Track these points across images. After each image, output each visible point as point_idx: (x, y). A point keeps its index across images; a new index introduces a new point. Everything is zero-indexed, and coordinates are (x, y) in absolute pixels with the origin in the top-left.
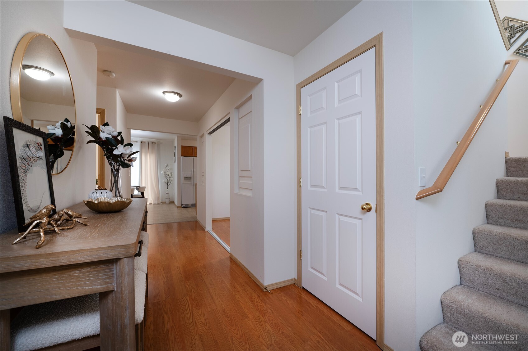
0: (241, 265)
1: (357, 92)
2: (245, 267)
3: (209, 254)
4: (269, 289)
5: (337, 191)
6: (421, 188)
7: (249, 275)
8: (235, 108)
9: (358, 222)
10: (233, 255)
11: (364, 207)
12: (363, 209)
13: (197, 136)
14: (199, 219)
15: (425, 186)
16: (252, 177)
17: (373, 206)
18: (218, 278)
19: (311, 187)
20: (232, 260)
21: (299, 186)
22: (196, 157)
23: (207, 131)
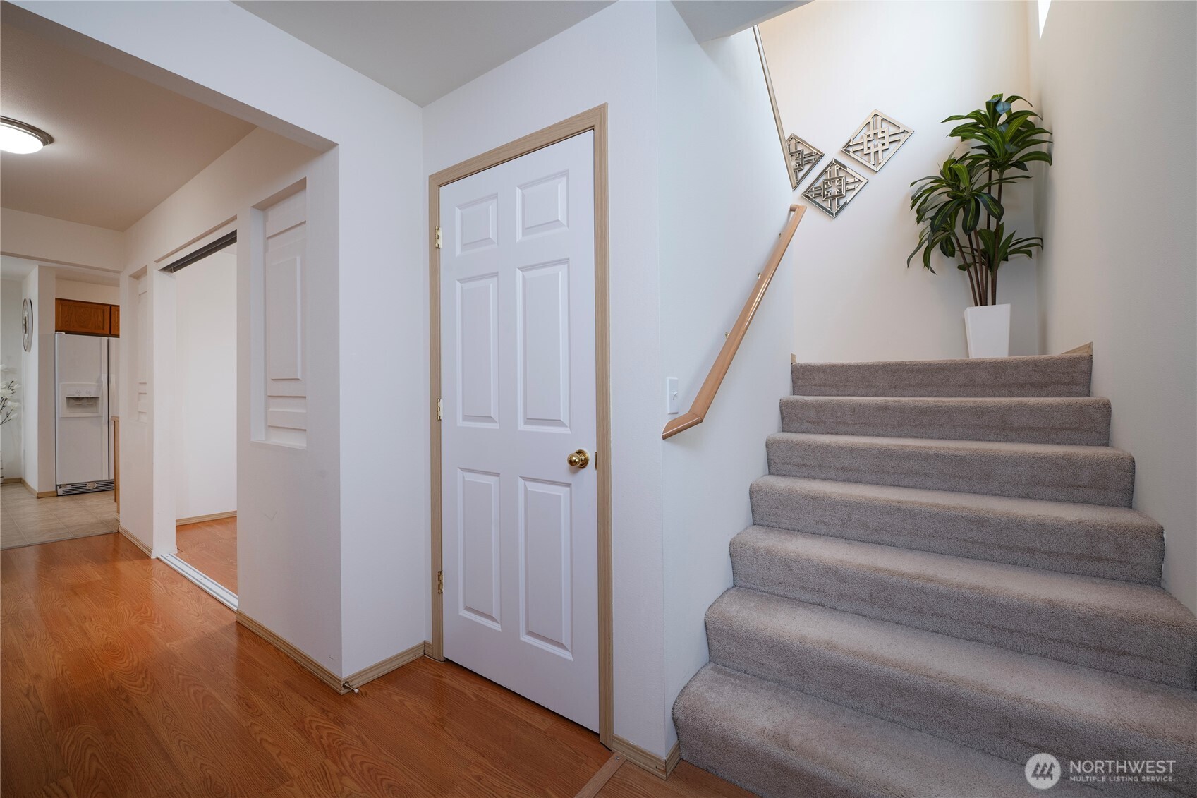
0: (271, 640)
1: (559, 216)
2: (284, 642)
3: (160, 627)
4: (355, 685)
5: (521, 426)
6: (671, 416)
7: (296, 663)
8: (253, 207)
9: (562, 492)
10: (248, 614)
11: (574, 458)
12: (571, 462)
13: (119, 272)
14: (128, 525)
15: (677, 413)
16: (305, 397)
17: (591, 455)
18: (192, 691)
19: (464, 420)
20: (245, 629)
21: (436, 419)
22: (118, 336)
23: (157, 262)
